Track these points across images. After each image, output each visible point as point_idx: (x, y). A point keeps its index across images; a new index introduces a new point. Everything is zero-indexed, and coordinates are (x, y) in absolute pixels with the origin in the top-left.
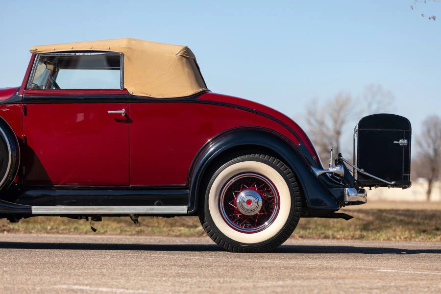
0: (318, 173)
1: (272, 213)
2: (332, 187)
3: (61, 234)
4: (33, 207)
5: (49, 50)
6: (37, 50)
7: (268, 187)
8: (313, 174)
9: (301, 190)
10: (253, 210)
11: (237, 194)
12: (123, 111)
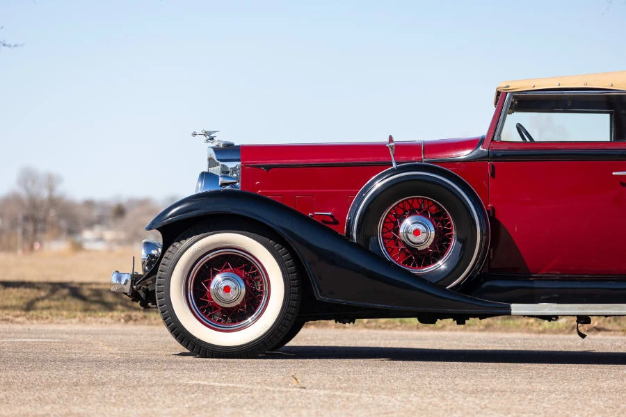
3: (384, 328)
4: (513, 306)
5: (525, 88)
6: (508, 86)
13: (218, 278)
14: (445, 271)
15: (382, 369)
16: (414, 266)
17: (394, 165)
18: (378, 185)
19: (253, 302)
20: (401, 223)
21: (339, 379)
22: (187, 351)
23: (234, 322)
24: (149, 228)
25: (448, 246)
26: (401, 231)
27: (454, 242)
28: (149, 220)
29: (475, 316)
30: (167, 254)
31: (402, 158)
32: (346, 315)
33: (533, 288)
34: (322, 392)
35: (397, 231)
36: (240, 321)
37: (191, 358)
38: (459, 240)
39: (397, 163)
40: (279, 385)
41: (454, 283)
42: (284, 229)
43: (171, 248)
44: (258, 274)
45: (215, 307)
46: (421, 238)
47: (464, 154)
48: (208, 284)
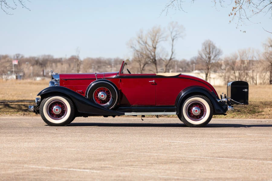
0: (219, 101)
1: (203, 114)
2: (223, 105)
4: (125, 113)
7: (202, 106)
8: (217, 101)
9: (213, 107)
10: (198, 114)
11: (192, 108)
12: (154, 81)
13: (55, 107)
14: (109, 105)
15: (94, 128)
16: (102, 104)
17: (97, 80)
18: (93, 84)
19: (63, 113)
20: (99, 93)
21: (83, 131)
22: (47, 124)
23: (59, 118)
24: (38, 95)
25: (110, 99)
26: (99, 95)
27: (111, 98)
28: (38, 93)
29: (117, 115)
30: (42, 101)
31: (99, 78)
32: (86, 115)
33: (131, 109)
34: (79, 134)
35: (98, 95)
36: (60, 117)
37: (48, 126)
38: (112, 98)
39: (98, 79)
40: (70, 132)
41: (111, 108)
42: (70, 95)
43: (43, 100)
44: (64, 106)
45: (54, 114)
46: (103, 97)
47: (114, 76)
48: (52, 109)
